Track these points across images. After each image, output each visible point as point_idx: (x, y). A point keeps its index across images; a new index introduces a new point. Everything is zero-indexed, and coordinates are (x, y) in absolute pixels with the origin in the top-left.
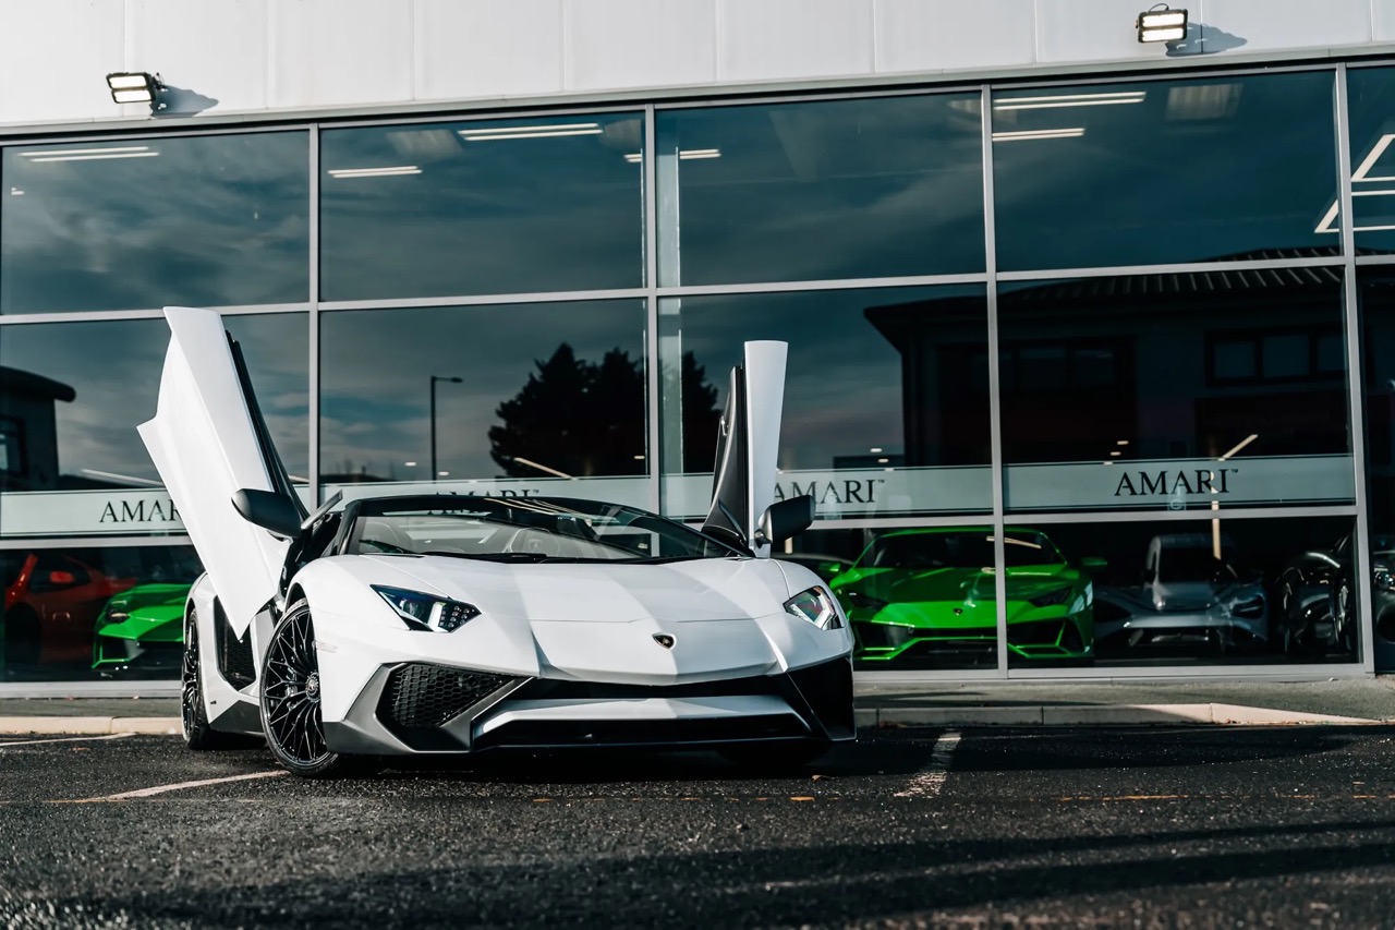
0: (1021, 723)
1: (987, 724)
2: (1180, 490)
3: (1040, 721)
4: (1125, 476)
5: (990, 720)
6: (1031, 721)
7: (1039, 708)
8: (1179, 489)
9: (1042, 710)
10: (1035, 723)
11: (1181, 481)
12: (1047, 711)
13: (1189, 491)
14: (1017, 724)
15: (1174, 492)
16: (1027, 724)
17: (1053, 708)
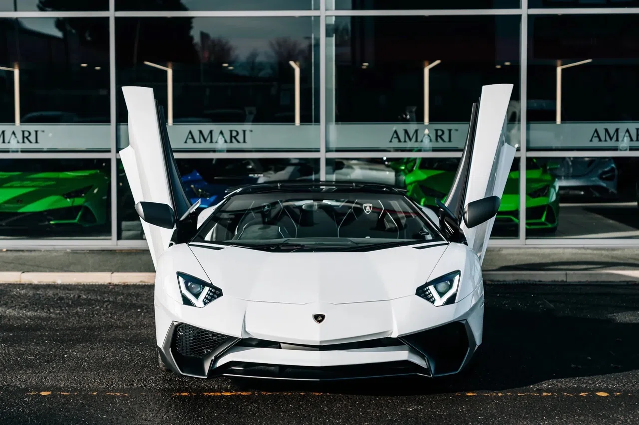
0: (555, 281)
1: (535, 281)
2: (627, 139)
3: (565, 280)
4: (596, 131)
5: (537, 279)
6: (560, 279)
7: (564, 272)
8: (625, 138)
9: (566, 274)
10: (562, 281)
11: (627, 134)
12: (569, 274)
13: (632, 140)
14: (552, 281)
15: (623, 140)
16: (558, 281)
17: (572, 272)
